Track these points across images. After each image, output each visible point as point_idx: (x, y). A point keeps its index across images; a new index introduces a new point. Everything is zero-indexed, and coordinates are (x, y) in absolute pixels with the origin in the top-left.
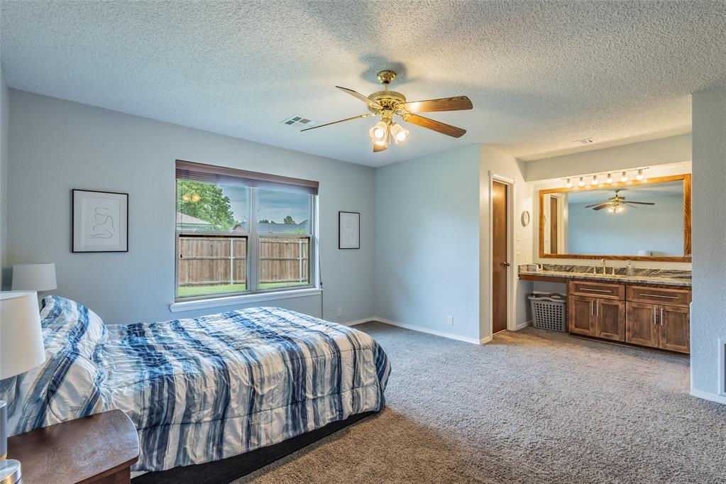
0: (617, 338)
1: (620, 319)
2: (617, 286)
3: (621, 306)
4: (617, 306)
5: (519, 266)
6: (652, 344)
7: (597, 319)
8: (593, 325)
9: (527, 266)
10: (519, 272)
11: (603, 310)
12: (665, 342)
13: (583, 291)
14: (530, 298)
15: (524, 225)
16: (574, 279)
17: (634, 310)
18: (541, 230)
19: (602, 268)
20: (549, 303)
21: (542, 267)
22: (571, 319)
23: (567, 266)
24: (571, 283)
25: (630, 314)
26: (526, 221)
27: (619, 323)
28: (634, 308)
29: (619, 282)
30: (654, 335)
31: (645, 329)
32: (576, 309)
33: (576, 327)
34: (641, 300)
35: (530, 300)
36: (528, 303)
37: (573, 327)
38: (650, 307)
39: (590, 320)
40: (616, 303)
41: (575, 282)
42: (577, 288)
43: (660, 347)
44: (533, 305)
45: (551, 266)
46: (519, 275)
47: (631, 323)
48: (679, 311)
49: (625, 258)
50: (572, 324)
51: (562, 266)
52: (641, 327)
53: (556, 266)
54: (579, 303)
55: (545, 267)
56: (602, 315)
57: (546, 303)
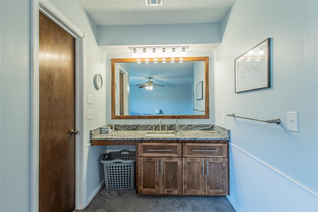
0: (176, 192)
1: (178, 174)
2: (176, 144)
3: (179, 163)
4: (177, 163)
5: (91, 131)
6: (200, 192)
7: (161, 177)
8: (158, 184)
9: (100, 129)
10: (91, 137)
11: (166, 168)
12: (209, 188)
13: (150, 152)
14: (103, 162)
15: (97, 88)
16: (142, 141)
17: (188, 164)
18: (113, 94)
19: (158, 126)
20: (120, 165)
21: (114, 128)
22: (140, 182)
23: (133, 125)
24: (140, 145)
25: (185, 168)
26: (99, 84)
27: (178, 178)
28: (189, 163)
29: (177, 141)
30: (202, 184)
31: (196, 180)
32: (144, 170)
33: (144, 187)
34: (193, 156)
35: (103, 164)
36: (101, 166)
37: (142, 188)
38: (199, 161)
39: (156, 179)
40: (175, 160)
41: (144, 144)
42: (145, 149)
43: (206, 194)
44: (105, 168)
45: (121, 126)
46: (91, 141)
47: (186, 176)
48: (217, 162)
49: (173, 117)
50: (140, 185)
51: (129, 126)
52: (193, 178)
53: (125, 126)
54: (146, 163)
55: (116, 127)
56: (165, 173)
57: (117, 165)
